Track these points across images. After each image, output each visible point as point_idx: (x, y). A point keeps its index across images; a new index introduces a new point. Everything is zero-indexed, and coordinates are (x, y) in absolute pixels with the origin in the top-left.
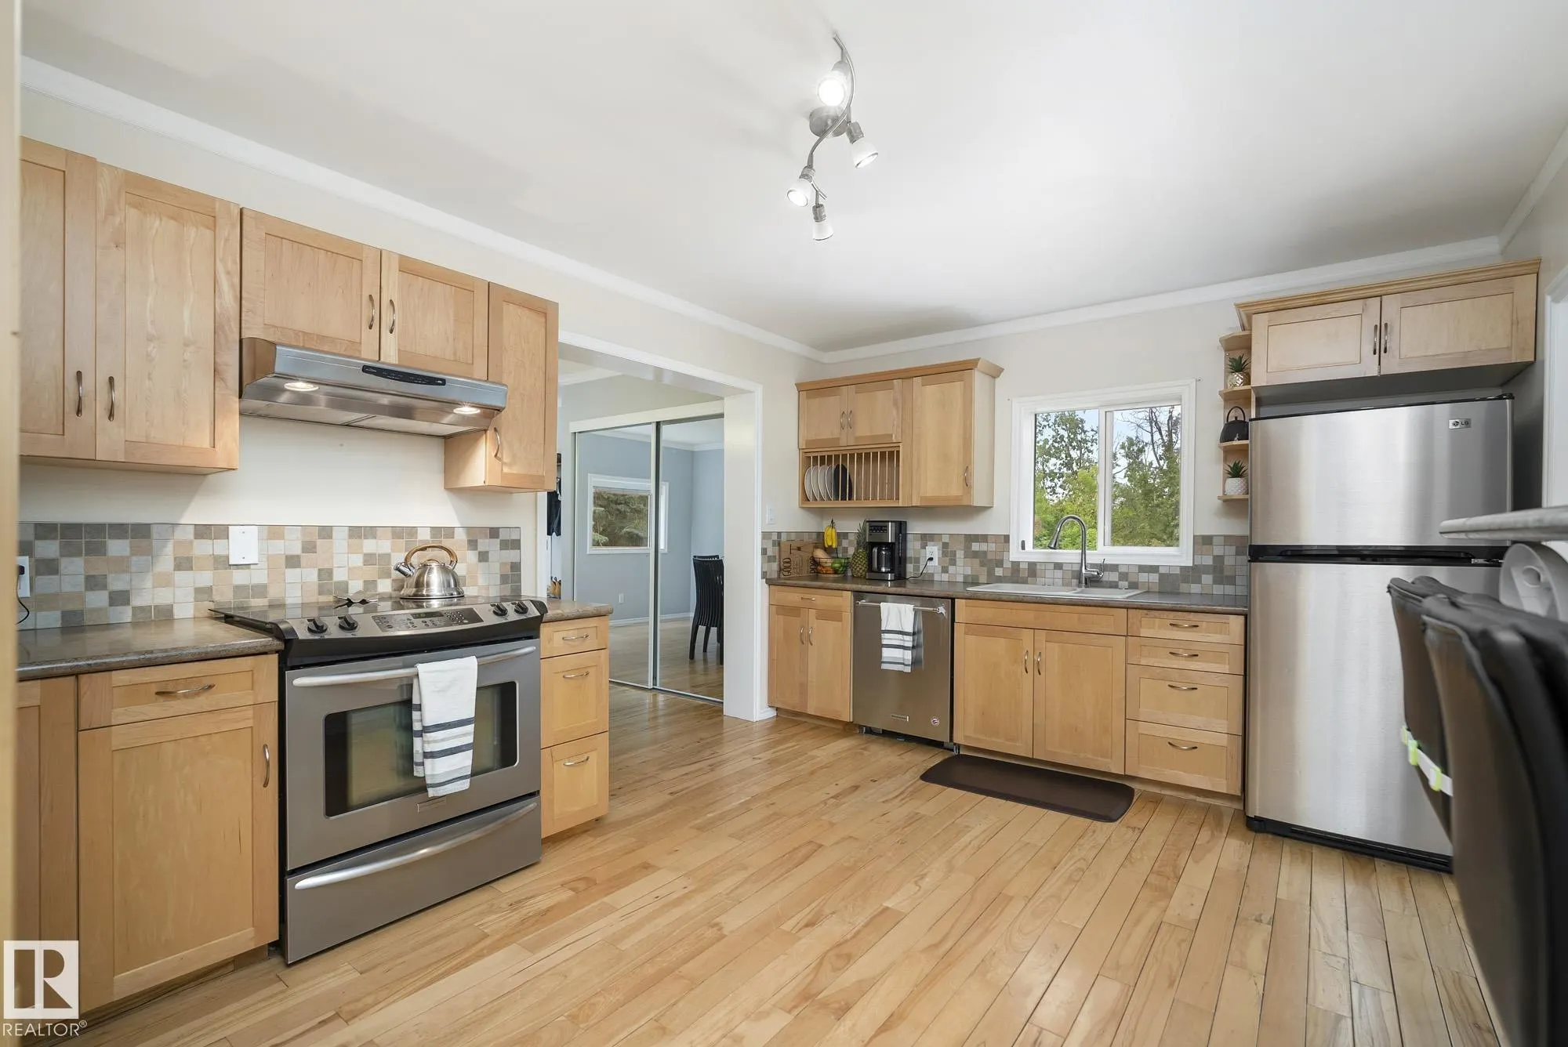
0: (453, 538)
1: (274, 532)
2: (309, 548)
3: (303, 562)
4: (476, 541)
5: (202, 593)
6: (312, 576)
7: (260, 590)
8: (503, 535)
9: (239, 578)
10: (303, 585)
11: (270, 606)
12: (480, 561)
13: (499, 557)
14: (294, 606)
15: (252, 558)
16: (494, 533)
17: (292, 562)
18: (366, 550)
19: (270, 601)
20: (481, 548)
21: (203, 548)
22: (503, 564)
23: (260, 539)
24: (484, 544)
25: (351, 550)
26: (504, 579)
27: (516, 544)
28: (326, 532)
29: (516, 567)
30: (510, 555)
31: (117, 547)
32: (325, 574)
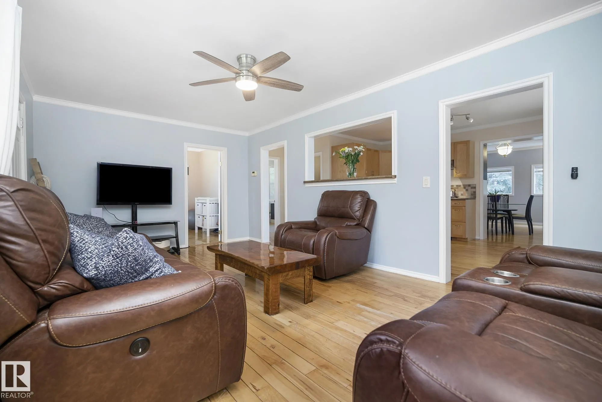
0: (460, 187)
8: (471, 186)
12: (466, 191)
13: (471, 190)
16: (469, 185)
20: (466, 188)
22: (471, 192)
26: (472, 195)
27: (475, 188)
29: (475, 192)
30: (473, 190)
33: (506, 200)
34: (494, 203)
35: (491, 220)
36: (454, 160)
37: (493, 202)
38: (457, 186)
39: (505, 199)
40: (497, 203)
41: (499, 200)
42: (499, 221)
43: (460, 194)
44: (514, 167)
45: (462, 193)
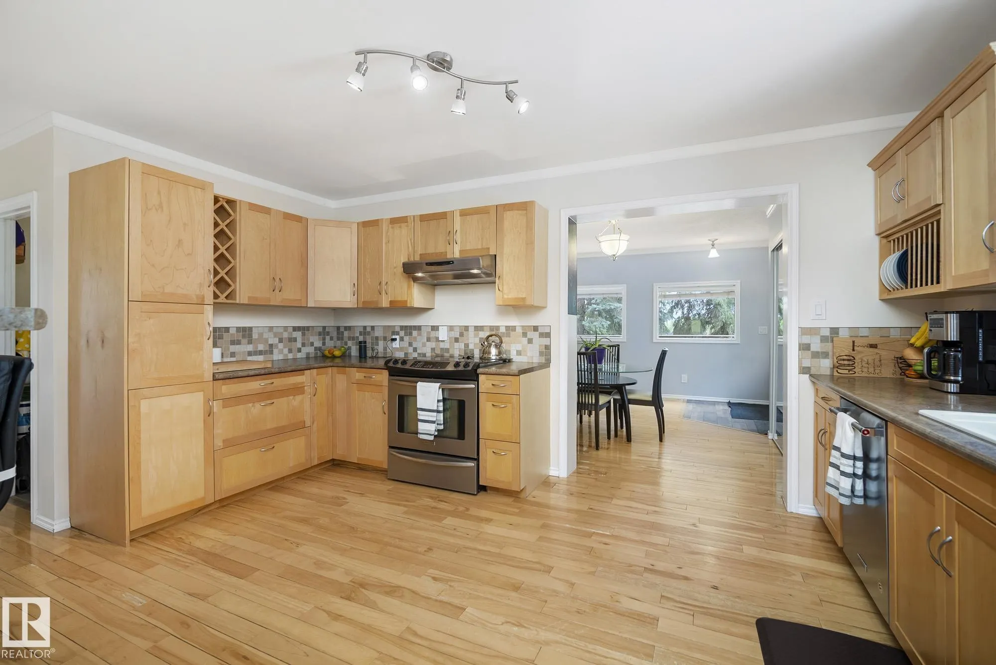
0: (515, 331)
1: (451, 328)
2: (461, 335)
3: (460, 340)
4: (526, 333)
5: (433, 349)
6: (462, 346)
7: (447, 350)
8: (541, 330)
9: (442, 345)
10: (460, 350)
11: (450, 357)
12: (529, 343)
13: (539, 342)
14: (429, 357)
15: (445, 338)
16: (536, 329)
17: (457, 340)
18: (480, 336)
19: (450, 355)
20: (529, 336)
21: (433, 334)
22: (540, 346)
23: (447, 331)
24: (531, 334)
25: (476, 336)
26: (541, 354)
27: (548, 335)
28: (466, 328)
29: (548, 347)
30: (545, 341)
31: (415, 333)
32: (467, 345)
33: (615, 358)
34: (593, 365)
35: (587, 411)
36: (495, 255)
37: (590, 363)
38: (507, 328)
39: (613, 355)
40: (598, 365)
41: (602, 360)
42: (603, 414)
43: (515, 352)
44: (625, 285)
45: (519, 347)
